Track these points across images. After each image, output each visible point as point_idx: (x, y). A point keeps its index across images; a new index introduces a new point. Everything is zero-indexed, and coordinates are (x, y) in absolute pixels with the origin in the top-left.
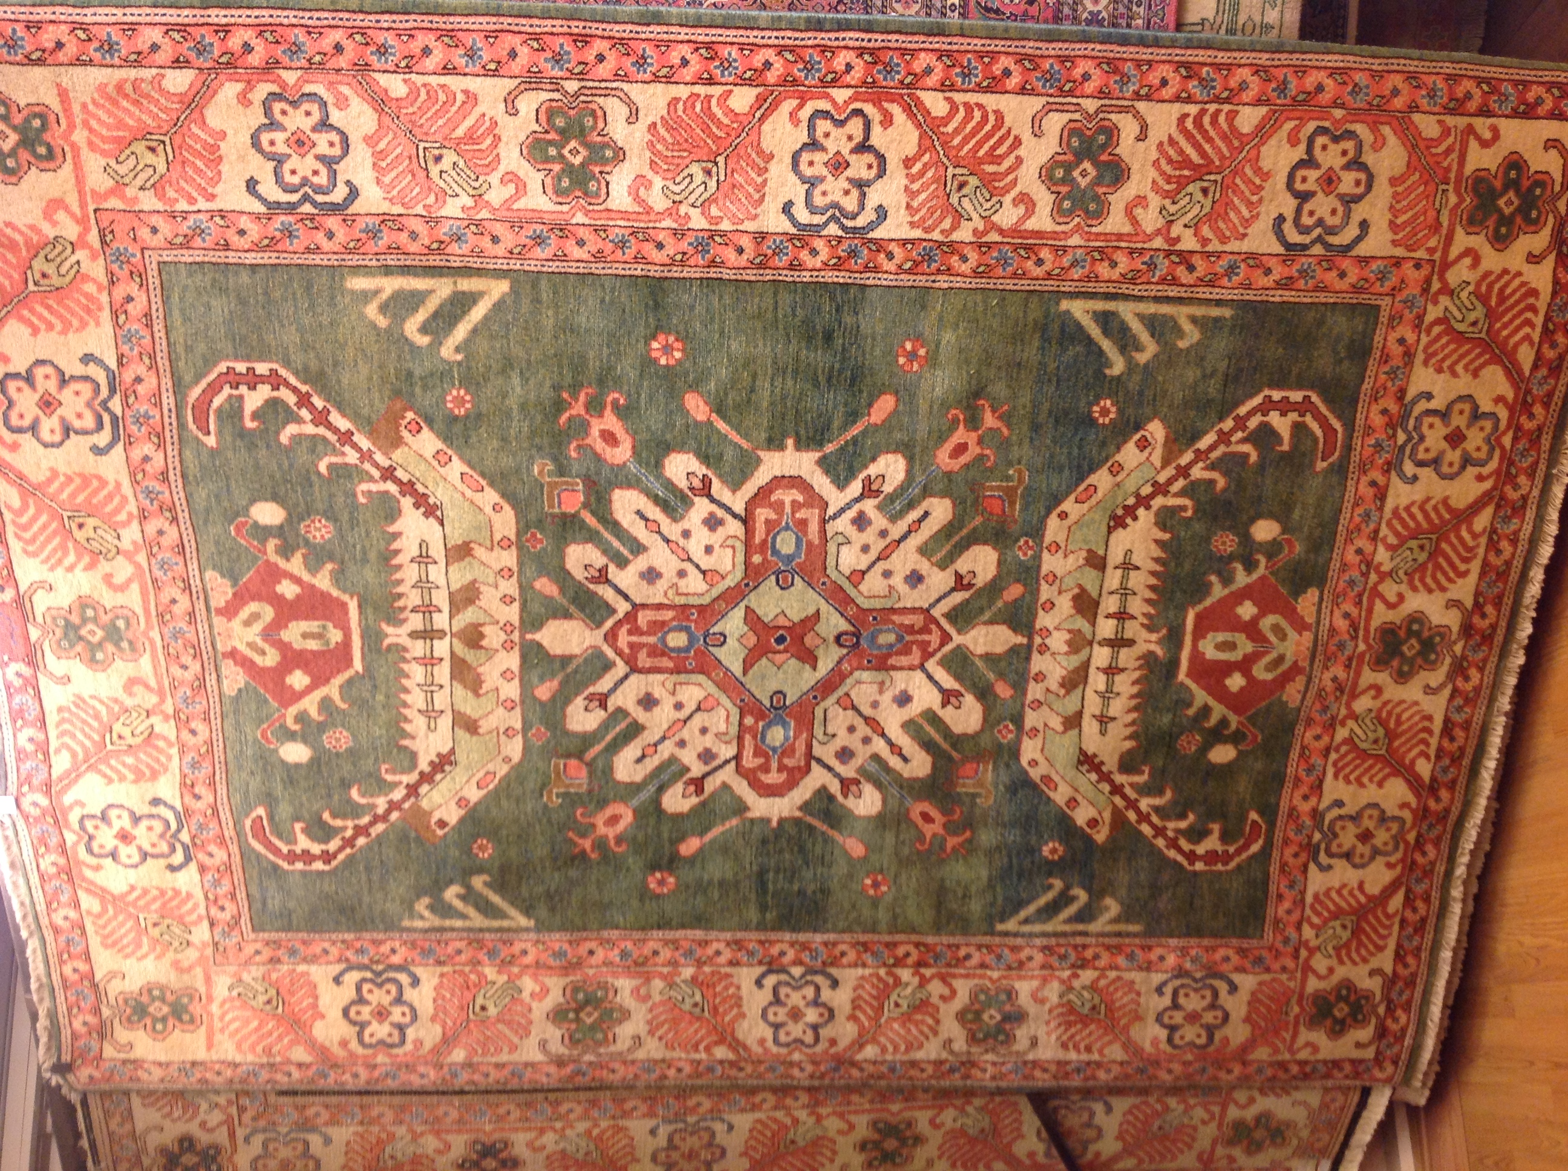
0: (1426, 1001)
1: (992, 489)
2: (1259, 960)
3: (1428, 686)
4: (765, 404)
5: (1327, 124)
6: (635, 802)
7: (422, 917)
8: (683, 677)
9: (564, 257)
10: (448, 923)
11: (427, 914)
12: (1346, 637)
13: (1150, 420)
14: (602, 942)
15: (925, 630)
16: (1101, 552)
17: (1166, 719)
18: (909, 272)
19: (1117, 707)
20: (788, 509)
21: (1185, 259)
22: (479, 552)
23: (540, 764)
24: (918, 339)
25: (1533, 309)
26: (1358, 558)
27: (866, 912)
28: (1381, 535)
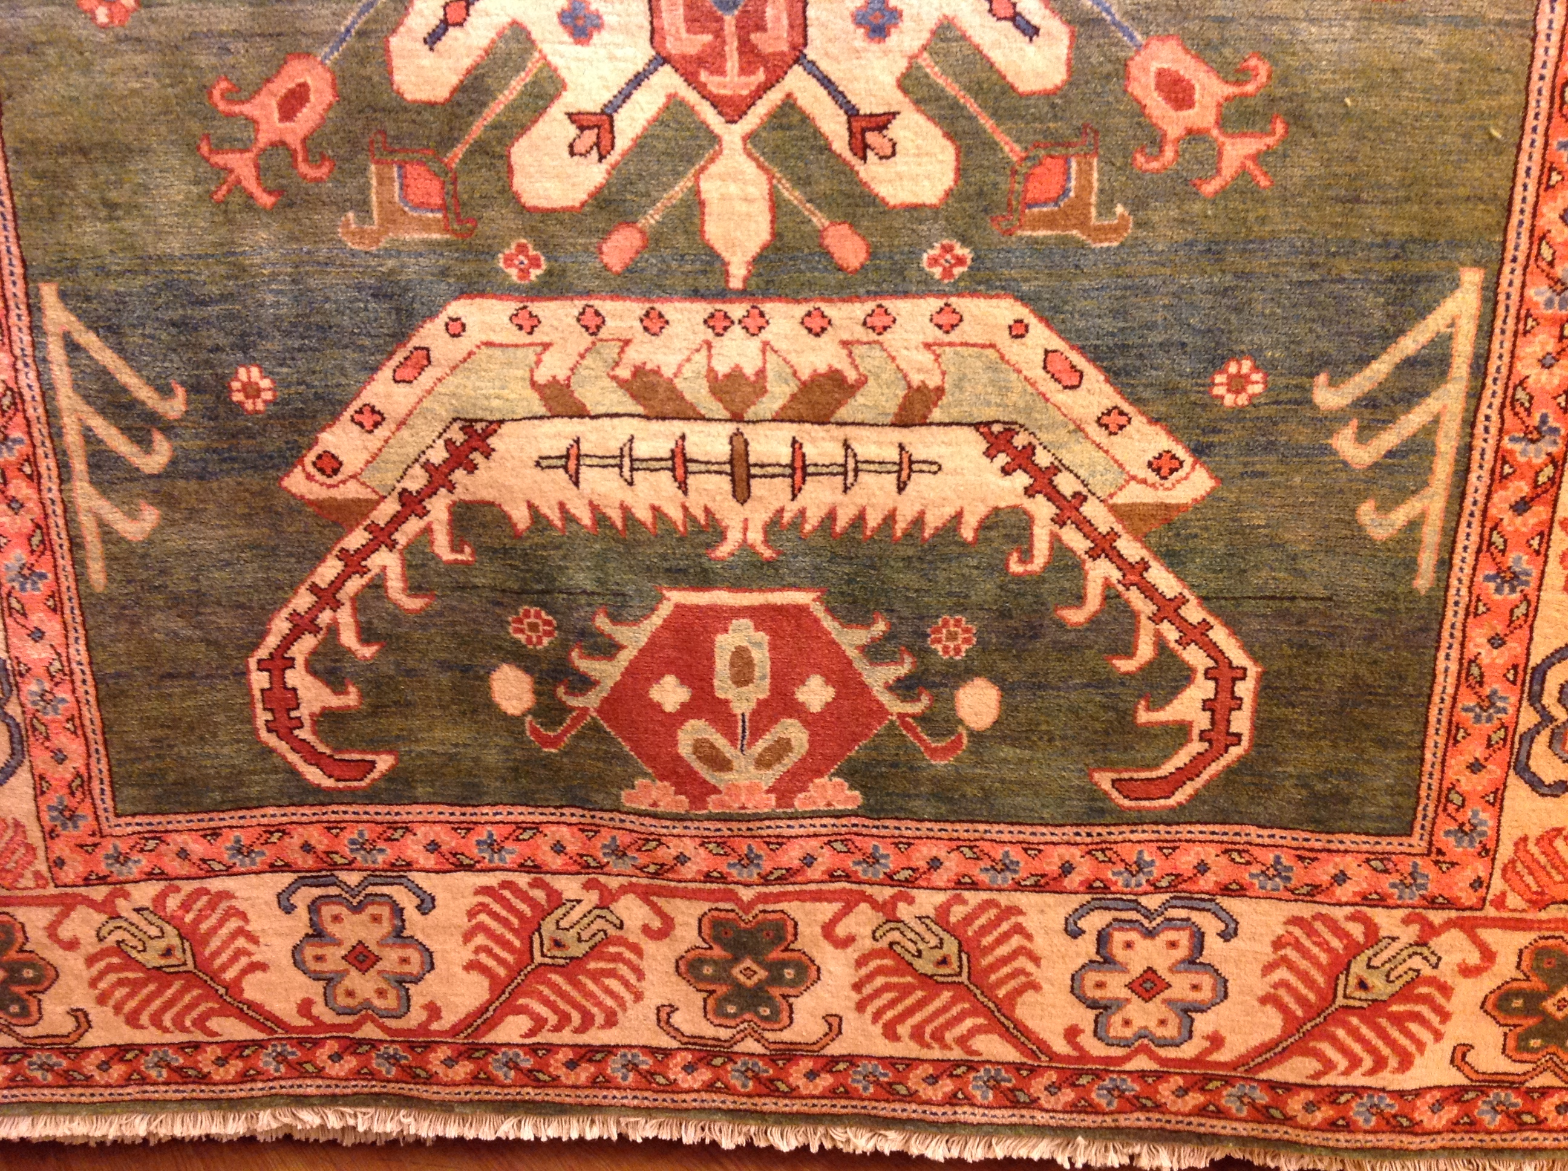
1: (1084, 173)
3: (673, 1009)
12: (766, 866)
13: (1213, 473)
15: (750, 56)
16: (936, 414)
17: (582, 579)
19: (601, 483)
21: (1543, 493)
26: (922, 864)
28: (966, 894)
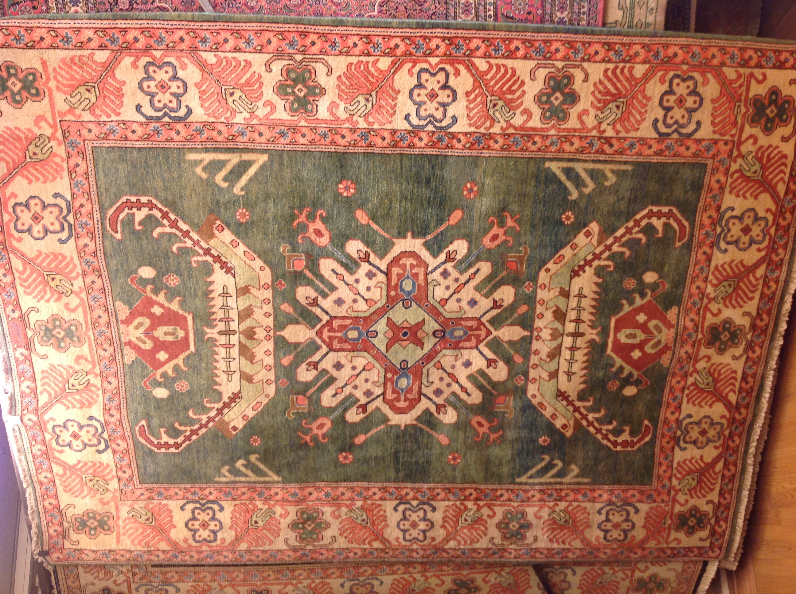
0: (735, 517)
1: (511, 257)
2: (650, 496)
3: (734, 356)
4: (396, 216)
5: (679, 73)
6: (332, 417)
7: (225, 476)
8: (356, 353)
9: (295, 143)
10: (238, 479)
11: (227, 474)
12: (692, 331)
13: (591, 222)
14: (316, 488)
15: (478, 329)
16: (567, 289)
17: (601, 374)
18: (469, 148)
19: (576, 368)
20: (408, 268)
21: (608, 141)
22: (253, 291)
23: (284, 398)
24: (474, 182)
25: (784, 164)
26: (698, 291)
27: (450, 472)
28: (709, 279)
